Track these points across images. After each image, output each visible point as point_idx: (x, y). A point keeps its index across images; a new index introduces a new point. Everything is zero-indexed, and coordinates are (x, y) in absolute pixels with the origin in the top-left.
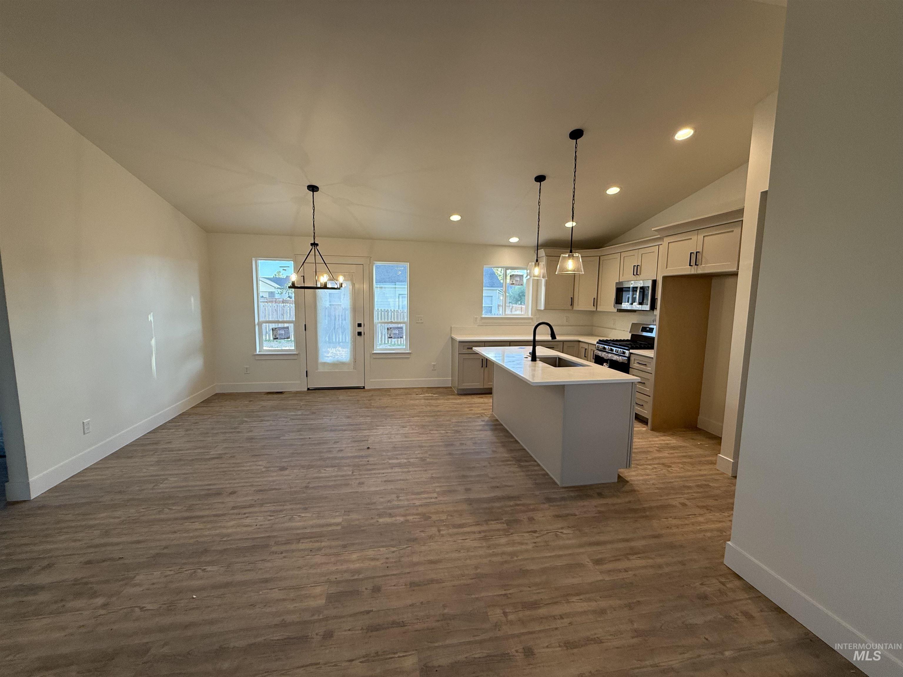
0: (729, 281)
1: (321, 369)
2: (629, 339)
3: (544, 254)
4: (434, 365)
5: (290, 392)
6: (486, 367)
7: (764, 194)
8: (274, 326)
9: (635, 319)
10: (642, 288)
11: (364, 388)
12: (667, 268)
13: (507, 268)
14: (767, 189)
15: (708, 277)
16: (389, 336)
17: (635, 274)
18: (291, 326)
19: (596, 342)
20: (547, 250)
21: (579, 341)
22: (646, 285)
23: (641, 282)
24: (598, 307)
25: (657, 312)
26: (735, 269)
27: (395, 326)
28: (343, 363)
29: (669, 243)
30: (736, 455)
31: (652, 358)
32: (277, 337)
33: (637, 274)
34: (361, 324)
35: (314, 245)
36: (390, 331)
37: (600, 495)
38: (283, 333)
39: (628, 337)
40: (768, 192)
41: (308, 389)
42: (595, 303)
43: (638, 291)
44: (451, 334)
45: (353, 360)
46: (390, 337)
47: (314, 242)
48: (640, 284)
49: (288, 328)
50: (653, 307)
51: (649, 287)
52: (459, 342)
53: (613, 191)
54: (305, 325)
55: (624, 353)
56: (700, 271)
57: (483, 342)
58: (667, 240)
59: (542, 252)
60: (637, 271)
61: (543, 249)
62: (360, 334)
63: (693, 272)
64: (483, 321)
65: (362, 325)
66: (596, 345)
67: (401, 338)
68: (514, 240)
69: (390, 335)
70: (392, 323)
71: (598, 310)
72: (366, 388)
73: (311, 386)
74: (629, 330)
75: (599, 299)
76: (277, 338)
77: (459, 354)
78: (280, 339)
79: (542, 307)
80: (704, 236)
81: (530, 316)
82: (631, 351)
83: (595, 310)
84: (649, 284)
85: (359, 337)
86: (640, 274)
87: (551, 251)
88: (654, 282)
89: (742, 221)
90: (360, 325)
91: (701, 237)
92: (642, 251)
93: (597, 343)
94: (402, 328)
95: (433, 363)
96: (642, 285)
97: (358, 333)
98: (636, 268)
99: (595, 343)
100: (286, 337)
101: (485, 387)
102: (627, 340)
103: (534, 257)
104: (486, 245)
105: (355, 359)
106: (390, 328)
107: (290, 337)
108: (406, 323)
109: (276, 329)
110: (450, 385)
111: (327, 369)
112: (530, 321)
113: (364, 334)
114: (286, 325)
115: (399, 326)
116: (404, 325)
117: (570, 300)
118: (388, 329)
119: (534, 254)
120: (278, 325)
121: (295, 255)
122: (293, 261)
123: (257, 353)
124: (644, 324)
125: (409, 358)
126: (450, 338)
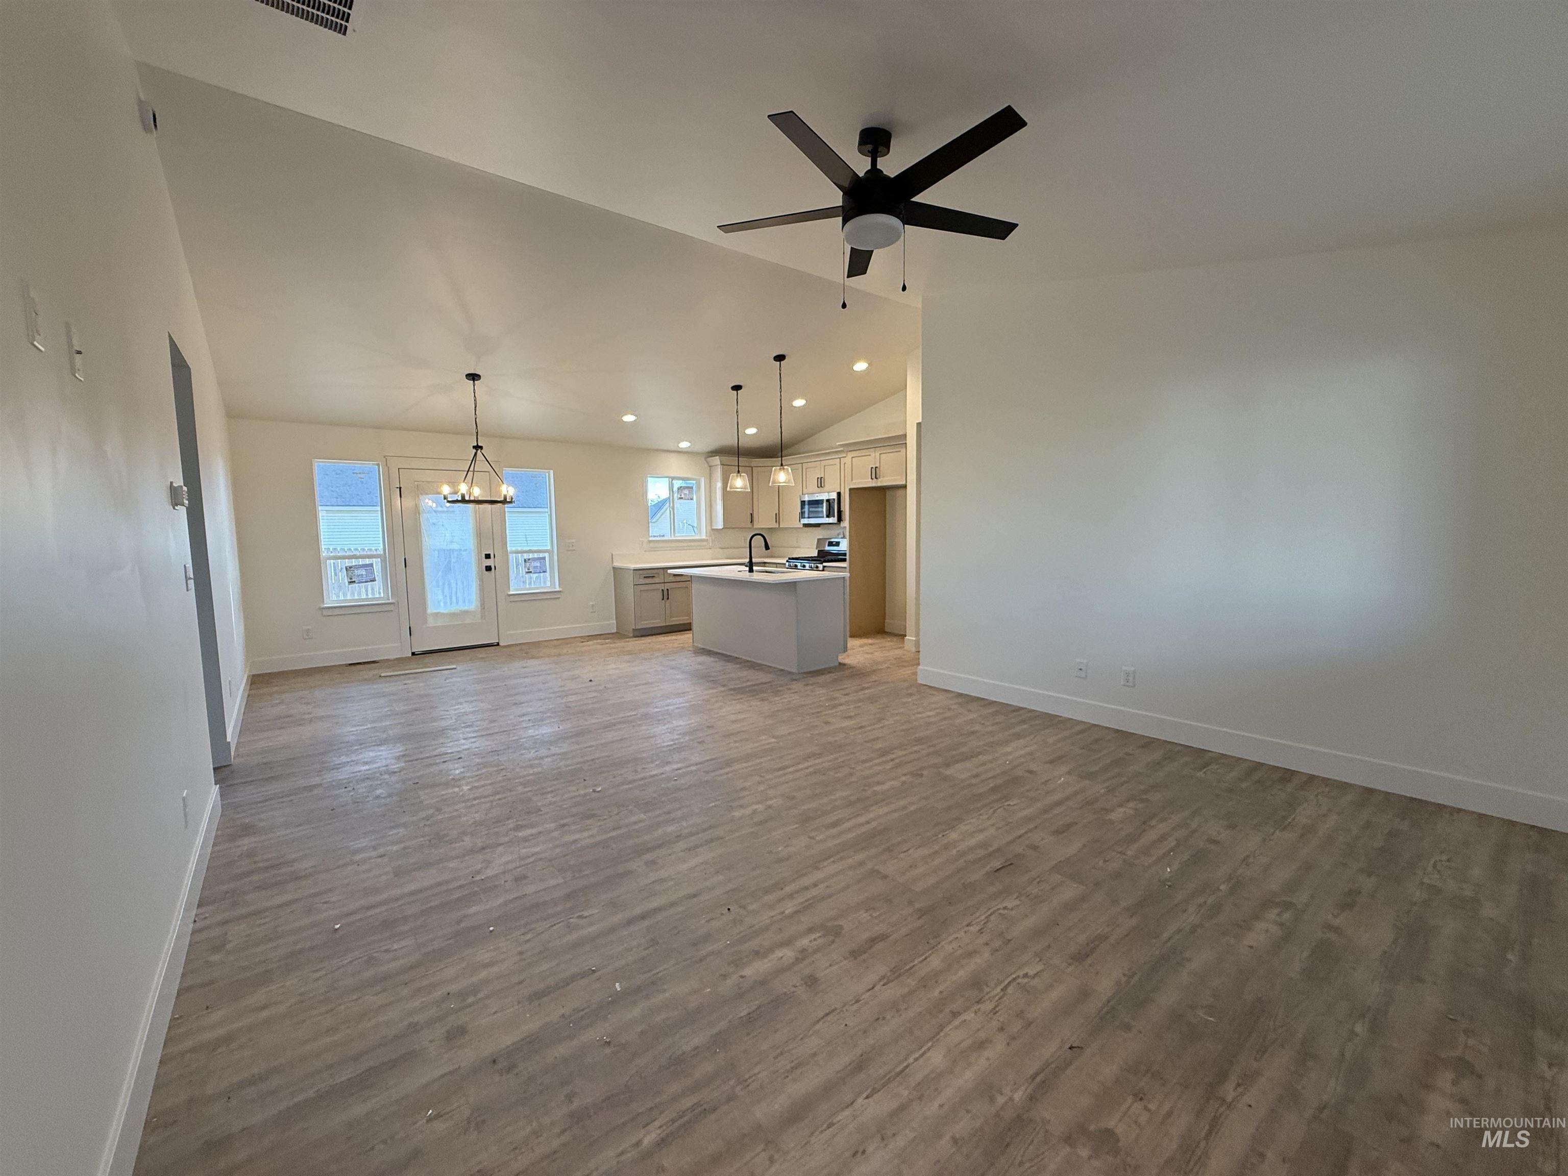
0: (900, 492)
1: (431, 623)
2: (816, 555)
3: (719, 463)
4: (593, 606)
5: (386, 660)
6: (668, 599)
7: (919, 425)
8: (348, 563)
9: (820, 533)
10: (828, 501)
11: (498, 644)
12: (852, 480)
13: (673, 478)
14: (921, 421)
15: (883, 489)
16: (527, 571)
17: (819, 486)
18: (376, 563)
20: (724, 458)
22: (831, 498)
23: (826, 494)
24: (781, 523)
25: (846, 523)
26: (904, 483)
27: (534, 557)
28: (467, 613)
29: (852, 458)
30: (917, 634)
31: (845, 568)
32: (353, 580)
33: (821, 487)
34: (490, 554)
35: (477, 447)
36: (528, 564)
37: (830, 672)
38: (364, 573)
39: (815, 553)
40: (922, 424)
41: (413, 654)
42: (777, 518)
43: (825, 504)
44: (613, 563)
45: (479, 605)
46: (529, 572)
47: (477, 444)
48: (824, 497)
49: (372, 565)
50: (840, 519)
51: (834, 499)
52: (634, 570)
54: (405, 559)
55: (817, 567)
56: (879, 484)
57: (660, 568)
58: (850, 455)
59: (716, 460)
60: (821, 483)
61: (718, 457)
62: (488, 568)
63: (874, 485)
64: (652, 545)
65: (492, 556)
66: (785, 564)
67: (544, 572)
68: (684, 445)
69: (529, 569)
70: (530, 552)
71: (783, 526)
72: (500, 644)
73: (416, 650)
74: (815, 547)
75: (781, 515)
76: (354, 582)
77: (634, 585)
78: (358, 583)
79: (720, 526)
80: (880, 454)
81: (704, 537)
82: (825, 564)
83: (778, 526)
84: (834, 496)
85: (487, 572)
86: (824, 486)
87: (726, 459)
88: (839, 494)
89: (906, 443)
90: (488, 556)
91: (878, 454)
92: (823, 463)
93: (787, 561)
94: (544, 558)
95: (591, 603)
96: (827, 498)
97: (486, 567)
98: (819, 480)
99: (784, 561)
100: (368, 578)
101: (667, 624)
102: (815, 557)
103: (706, 465)
104: (649, 450)
105: (483, 605)
106: (529, 559)
107: (375, 578)
108: (550, 552)
109: (351, 567)
110: (615, 630)
111: (440, 623)
112: (705, 543)
113: (495, 569)
114: (367, 561)
115: (541, 555)
116: (547, 555)
117: (749, 516)
118: (525, 561)
119: (707, 462)
120: (354, 562)
121: (385, 457)
122: (378, 465)
123: (326, 606)
124: (831, 539)
125: (559, 598)
126: (612, 569)
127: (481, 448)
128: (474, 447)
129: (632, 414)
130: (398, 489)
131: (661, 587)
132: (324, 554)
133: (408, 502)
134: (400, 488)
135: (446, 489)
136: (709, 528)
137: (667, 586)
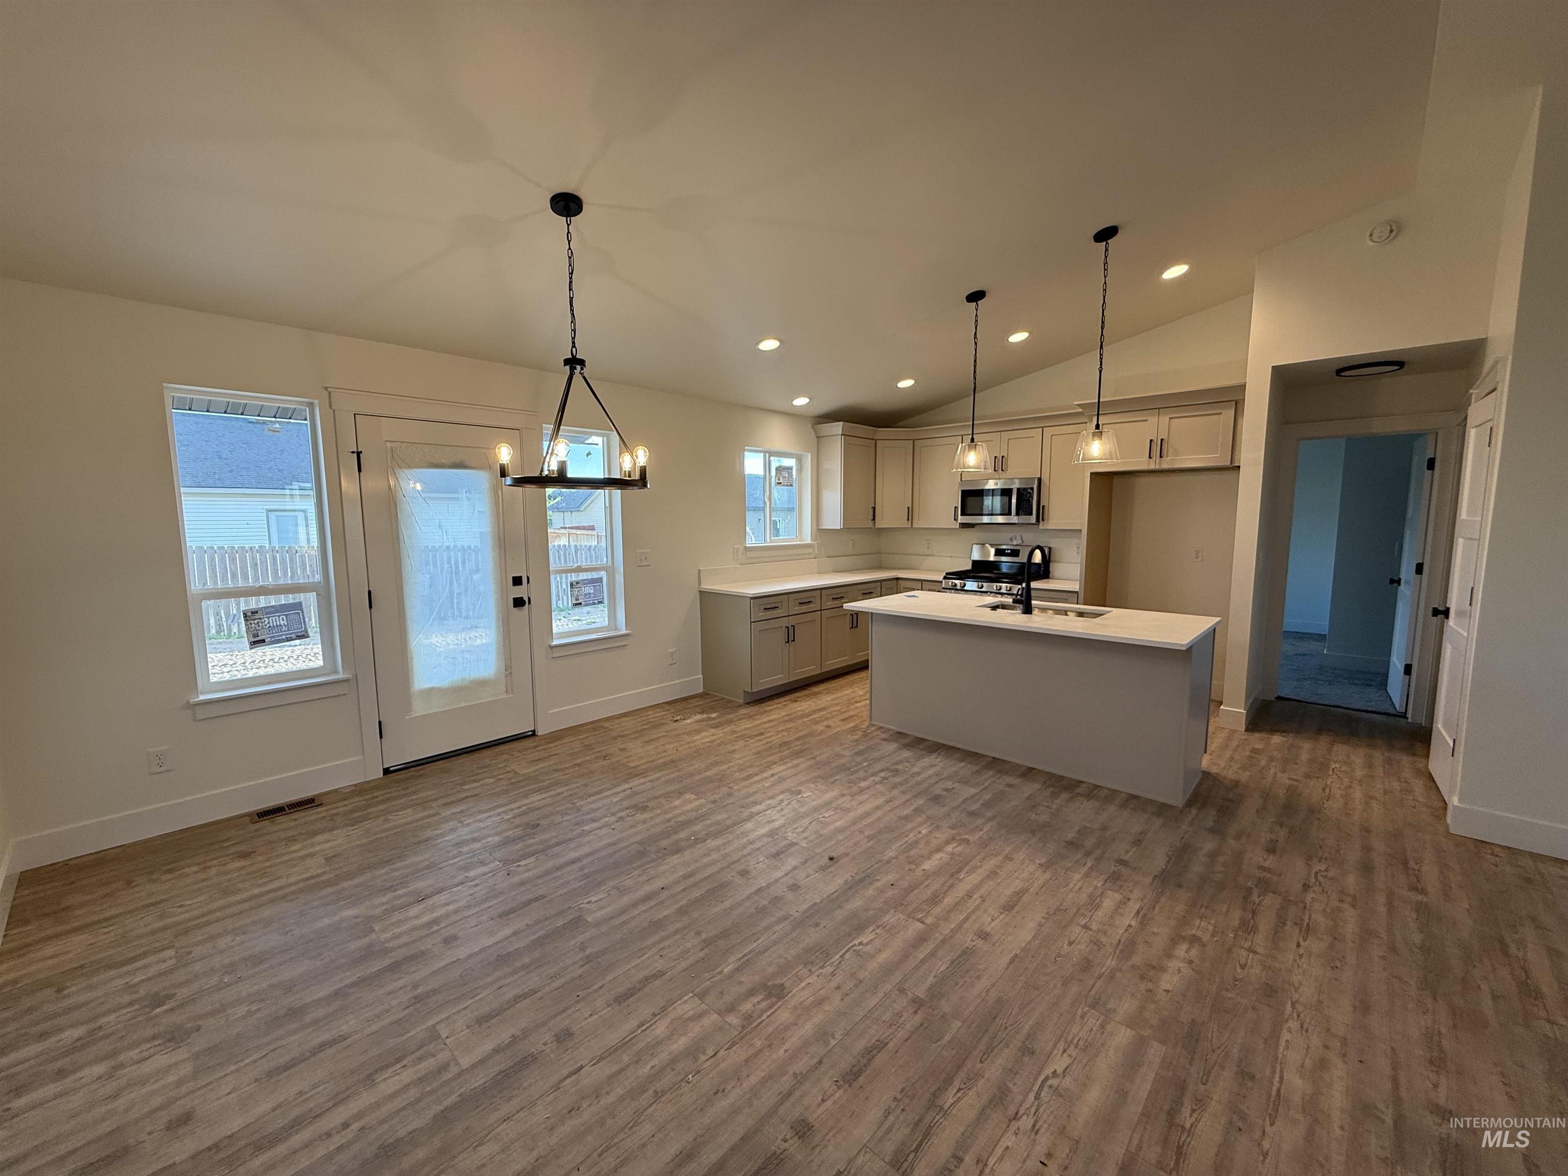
1: (419, 709)
3: (840, 432)
4: (672, 654)
5: (337, 795)
8: (250, 603)
10: (1019, 490)
11: (534, 733)
13: (772, 454)
16: (574, 602)
17: (997, 468)
18: (310, 601)
19: (942, 577)
20: (846, 425)
21: (898, 579)
22: (1027, 486)
23: (1017, 481)
24: (914, 521)
26: (1230, 462)
27: (585, 578)
28: (481, 684)
32: (260, 638)
33: (1001, 469)
34: (521, 577)
35: (574, 362)
36: (576, 590)
38: (283, 622)
41: (387, 771)
42: (910, 514)
43: (1014, 494)
44: (700, 584)
45: (502, 668)
46: (576, 604)
48: (1015, 484)
49: (297, 605)
50: (1039, 518)
51: (1032, 489)
52: (749, 598)
53: (1018, 337)
54: (369, 591)
57: (784, 594)
59: (837, 428)
60: (999, 464)
62: (519, 603)
63: (1155, 467)
64: (749, 554)
65: (525, 580)
66: (942, 582)
67: (598, 603)
69: (577, 599)
70: (579, 570)
71: (915, 526)
72: (538, 733)
73: (393, 761)
75: (916, 511)
76: (263, 641)
77: (751, 622)
78: (274, 642)
79: (835, 526)
81: (809, 541)
83: (910, 526)
84: (1033, 484)
85: (517, 610)
86: (1007, 468)
88: (1040, 482)
89: (1238, 402)
90: (517, 581)
91: (1168, 419)
92: (1008, 435)
93: (945, 578)
94: (600, 580)
95: (670, 650)
96: (1019, 486)
97: (515, 600)
98: (998, 460)
99: (940, 578)
100: (293, 633)
101: (791, 680)
103: (813, 434)
104: (745, 406)
105: (508, 667)
106: (578, 583)
107: (306, 631)
108: (610, 570)
109: (254, 612)
110: (701, 690)
111: (436, 706)
112: (810, 550)
113: (529, 603)
114: (290, 599)
115: (595, 575)
116: (603, 574)
117: (871, 511)
118: (572, 585)
119: (815, 431)
120: (263, 602)
121: (326, 388)
122: (311, 405)
123: (202, 697)
124: (1002, 545)
125: (626, 645)
126: (698, 593)
127: (582, 363)
128: (567, 362)
129: (775, 339)
130: (355, 454)
131: (784, 622)
132: (195, 585)
133: (372, 483)
134: (359, 454)
135: (505, 454)
136: (815, 527)
137: (792, 621)
